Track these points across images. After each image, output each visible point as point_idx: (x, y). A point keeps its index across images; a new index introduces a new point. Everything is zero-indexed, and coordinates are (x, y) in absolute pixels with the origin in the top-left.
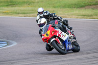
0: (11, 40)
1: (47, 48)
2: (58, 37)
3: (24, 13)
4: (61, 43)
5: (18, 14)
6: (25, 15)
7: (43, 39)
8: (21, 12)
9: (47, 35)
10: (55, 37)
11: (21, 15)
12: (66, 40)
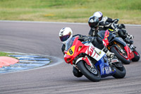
0: (55, 56)
1: (74, 73)
2: (88, 55)
3: (75, 17)
4: (91, 64)
5: (66, 18)
6: (76, 20)
7: (66, 59)
8: (69, 16)
9: (71, 52)
10: (83, 55)
11: (70, 20)
12: (100, 60)
